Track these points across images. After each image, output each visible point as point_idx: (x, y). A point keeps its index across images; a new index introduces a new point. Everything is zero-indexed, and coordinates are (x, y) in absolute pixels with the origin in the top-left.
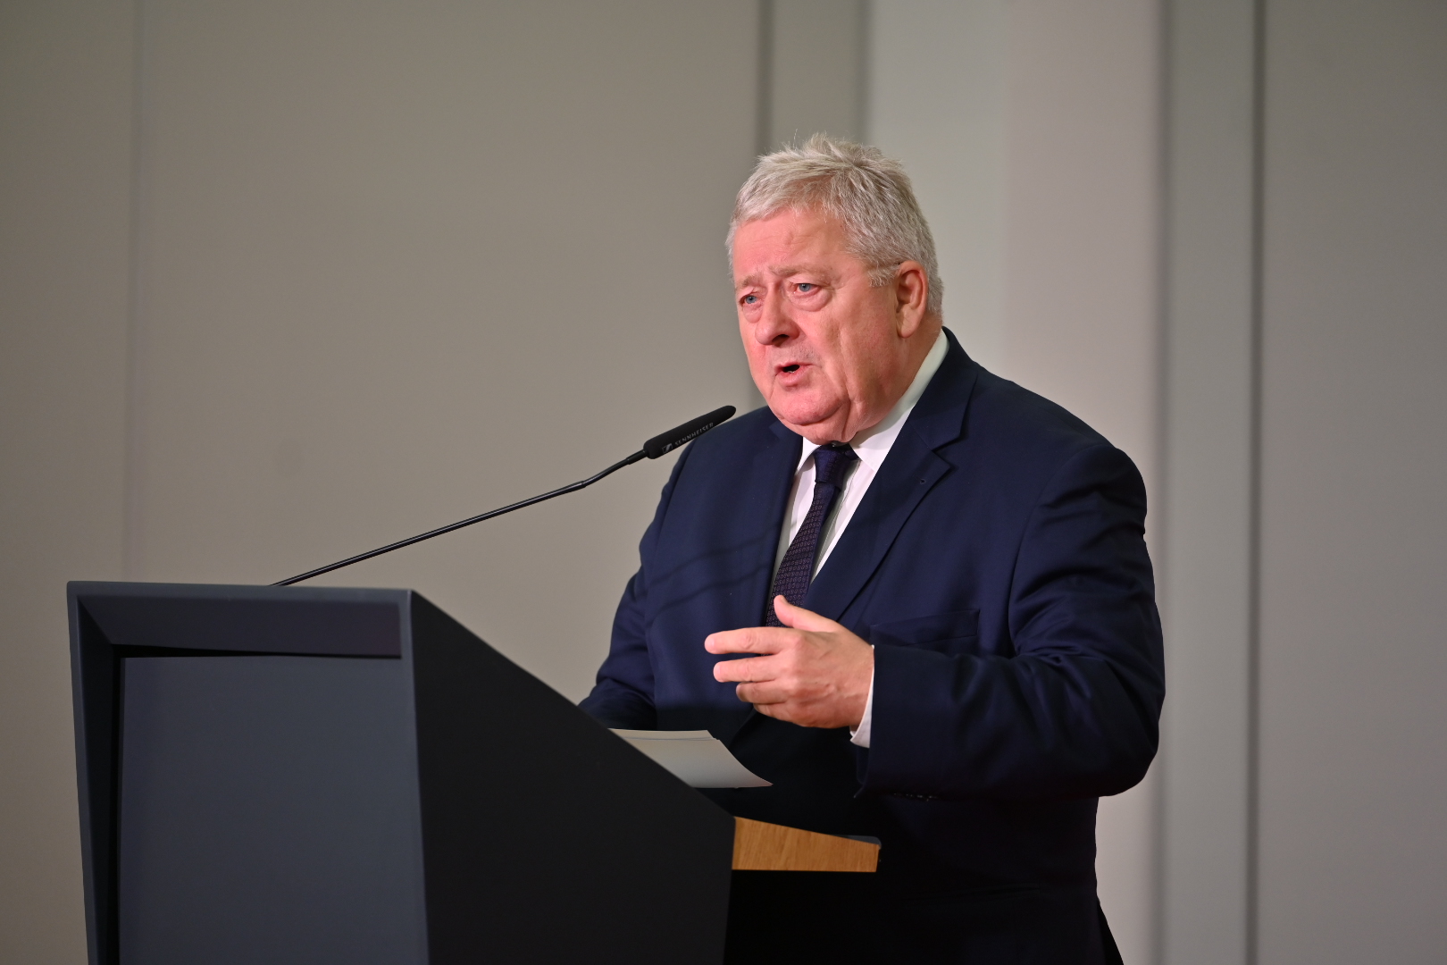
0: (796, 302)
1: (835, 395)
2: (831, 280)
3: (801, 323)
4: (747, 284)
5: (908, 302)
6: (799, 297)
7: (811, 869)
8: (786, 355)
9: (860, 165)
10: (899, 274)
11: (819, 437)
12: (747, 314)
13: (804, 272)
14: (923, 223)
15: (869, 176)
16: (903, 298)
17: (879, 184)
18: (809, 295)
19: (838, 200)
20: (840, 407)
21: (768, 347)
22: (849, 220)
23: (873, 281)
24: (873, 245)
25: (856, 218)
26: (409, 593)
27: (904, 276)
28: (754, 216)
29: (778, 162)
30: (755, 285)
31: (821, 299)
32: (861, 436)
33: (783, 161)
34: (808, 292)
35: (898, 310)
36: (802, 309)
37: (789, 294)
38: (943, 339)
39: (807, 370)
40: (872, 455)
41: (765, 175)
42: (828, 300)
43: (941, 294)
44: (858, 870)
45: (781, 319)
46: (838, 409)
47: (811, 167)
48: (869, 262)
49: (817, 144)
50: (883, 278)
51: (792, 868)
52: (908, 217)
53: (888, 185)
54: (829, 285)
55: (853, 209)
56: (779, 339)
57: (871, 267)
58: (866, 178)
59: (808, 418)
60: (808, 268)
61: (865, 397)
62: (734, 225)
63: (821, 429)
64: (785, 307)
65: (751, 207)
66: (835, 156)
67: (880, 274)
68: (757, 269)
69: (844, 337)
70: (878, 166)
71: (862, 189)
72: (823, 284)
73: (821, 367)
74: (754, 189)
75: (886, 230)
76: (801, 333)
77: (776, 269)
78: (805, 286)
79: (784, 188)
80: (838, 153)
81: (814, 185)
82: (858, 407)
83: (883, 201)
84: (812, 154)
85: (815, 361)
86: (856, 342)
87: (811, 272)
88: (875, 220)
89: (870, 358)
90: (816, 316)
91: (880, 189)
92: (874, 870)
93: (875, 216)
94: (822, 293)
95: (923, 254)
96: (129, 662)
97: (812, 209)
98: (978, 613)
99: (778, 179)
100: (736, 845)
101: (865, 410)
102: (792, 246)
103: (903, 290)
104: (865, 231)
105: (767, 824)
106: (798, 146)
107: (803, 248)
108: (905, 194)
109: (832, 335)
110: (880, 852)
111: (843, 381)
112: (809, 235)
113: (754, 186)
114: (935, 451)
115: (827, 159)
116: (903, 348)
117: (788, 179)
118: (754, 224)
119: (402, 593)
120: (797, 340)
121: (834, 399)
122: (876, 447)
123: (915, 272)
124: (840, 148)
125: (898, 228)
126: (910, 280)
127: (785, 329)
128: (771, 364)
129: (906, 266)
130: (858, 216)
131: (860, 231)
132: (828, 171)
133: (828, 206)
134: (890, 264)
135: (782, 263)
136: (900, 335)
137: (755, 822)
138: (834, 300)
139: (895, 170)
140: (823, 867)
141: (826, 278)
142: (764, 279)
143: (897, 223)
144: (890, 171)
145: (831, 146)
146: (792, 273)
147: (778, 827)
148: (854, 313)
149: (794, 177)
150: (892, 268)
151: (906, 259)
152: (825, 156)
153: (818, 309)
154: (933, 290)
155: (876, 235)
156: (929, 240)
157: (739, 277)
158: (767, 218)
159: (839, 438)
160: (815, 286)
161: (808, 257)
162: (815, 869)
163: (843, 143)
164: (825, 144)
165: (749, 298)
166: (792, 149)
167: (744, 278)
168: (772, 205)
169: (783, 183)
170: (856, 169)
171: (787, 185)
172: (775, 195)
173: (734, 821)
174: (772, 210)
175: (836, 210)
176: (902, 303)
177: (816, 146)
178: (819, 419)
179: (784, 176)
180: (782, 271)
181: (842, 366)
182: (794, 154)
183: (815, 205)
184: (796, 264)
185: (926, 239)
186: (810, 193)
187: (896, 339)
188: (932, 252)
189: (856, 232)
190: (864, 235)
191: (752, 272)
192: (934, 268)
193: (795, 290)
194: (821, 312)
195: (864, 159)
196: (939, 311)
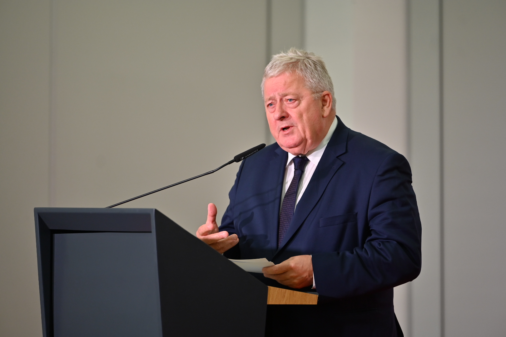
0: (288, 105)
1: (302, 137)
2: (300, 97)
3: (289, 112)
4: (270, 99)
5: (326, 105)
6: (289, 104)
7: (294, 304)
8: (284, 124)
9: (308, 58)
10: (322, 96)
11: (296, 152)
12: (270, 110)
13: (290, 95)
14: (330, 78)
15: (311, 62)
16: (324, 104)
17: (315, 64)
18: (292, 103)
19: (301, 69)
20: (303, 141)
21: (277, 121)
22: (306, 77)
23: (314, 98)
24: (314, 85)
25: (308, 76)
26: (154, 210)
27: (324, 96)
28: (272, 76)
29: (279, 57)
30: (273, 100)
31: (296, 104)
32: (310, 153)
33: (281, 57)
34: (291, 102)
35: (322, 108)
36: (290, 108)
37: (285, 103)
38: (336, 119)
39: (292, 128)
40: (315, 159)
41: (275, 62)
42: (299, 104)
43: (335, 103)
44: (311, 304)
45: (283, 111)
46: (302, 142)
47: (291, 59)
48: (312, 91)
49: (292, 51)
50: (317, 97)
51: (288, 303)
52: (325, 76)
53: (318, 65)
54: (299, 99)
55: (306, 73)
56: (282, 118)
57: (313, 93)
58: (310, 62)
59: (292, 146)
60: (292, 93)
61: (312, 138)
62: (264, 79)
63: (296, 150)
64: (284, 107)
65: (271, 73)
66: (299, 55)
67: (316, 95)
68: (273, 94)
69: (305, 117)
70: (314, 58)
71: (310, 66)
72: (297, 99)
73: (297, 127)
74: (272, 67)
75: (318, 80)
76: (289, 116)
77: (280, 94)
78: (290, 100)
79: (283, 66)
80: (300, 54)
81: (293, 65)
82: (309, 141)
83: (317, 70)
84: (291, 54)
85: (295, 125)
86: (309, 119)
87: (293, 95)
88: (314, 77)
89: (314, 125)
90: (295, 110)
91: (315, 66)
92: (316, 304)
93: (314, 75)
94: (297, 102)
95: (330, 89)
96: (56, 236)
97: (293, 73)
98: (357, 213)
99: (280, 63)
100: (268, 296)
101: (312, 143)
102: (286, 86)
103: (324, 101)
104: (311, 81)
105: (279, 288)
106: (285, 51)
107: (289, 87)
108: (323, 68)
109: (301, 116)
110: (318, 297)
111: (304, 132)
112: (292, 82)
113: (271, 66)
114: (337, 157)
115: (296, 56)
116: (324, 121)
117: (283, 63)
118: (272, 79)
119: (152, 209)
120: (288, 118)
121: (301, 138)
122: (315, 156)
123: (328, 95)
124: (301, 52)
125: (322, 80)
126: (326, 97)
127: (284, 115)
128: (279, 127)
129: (325, 93)
130: (308, 75)
131: (310, 81)
132: (297, 60)
133: (298, 72)
134: (320, 92)
135: (282, 92)
136: (323, 117)
137: (275, 288)
138: (301, 105)
139: (320, 60)
140: (299, 303)
141: (298, 97)
142: (276, 98)
143: (321, 78)
144: (318, 60)
145: (297, 51)
146: (286, 95)
147: (283, 289)
148: (308, 109)
149: (286, 62)
150: (320, 93)
151: (325, 90)
152: (296, 55)
153: (295, 107)
154: (334, 101)
155: (315, 82)
156: (332, 84)
157: (266, 97)
158: (277, 76)
159: (302, 153)
160: (294, 100)
161: (292, 90)
162: (296, 304)
163: (301, 50)
164: (295, 51)
165: (270, 104)
166: (284, 53)
167: (269, 97)
168: (279, 72)
169: (282, 64)
170: (307, 59)
171: (283, 65)
172: (280, 68)
173: (268, 287)
174: (279, 73)
175: (301, 73)
176: (324, 105)
177: (292, 52)
178: (296, 146)
179: (283, 62)
180: (283, 94)
181: (304, 127)
182: (284, 54)
183: (294, 71)
184: (287, 92)
185: (331, 84)
186: (292, 68)
187: (322, 118)
188: (333, 89)
189: (308, 81)
190: (311, 82)
191: (272, 95)
192: (333, 94)
193: (287, 101)
194: (296, 109)
195: (309, 56)
196: (335, 109)
